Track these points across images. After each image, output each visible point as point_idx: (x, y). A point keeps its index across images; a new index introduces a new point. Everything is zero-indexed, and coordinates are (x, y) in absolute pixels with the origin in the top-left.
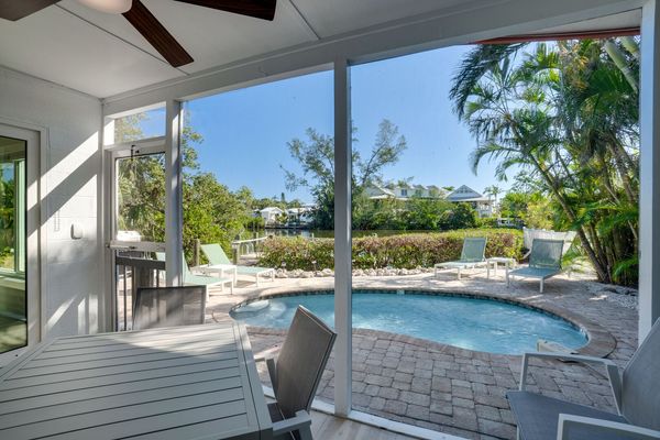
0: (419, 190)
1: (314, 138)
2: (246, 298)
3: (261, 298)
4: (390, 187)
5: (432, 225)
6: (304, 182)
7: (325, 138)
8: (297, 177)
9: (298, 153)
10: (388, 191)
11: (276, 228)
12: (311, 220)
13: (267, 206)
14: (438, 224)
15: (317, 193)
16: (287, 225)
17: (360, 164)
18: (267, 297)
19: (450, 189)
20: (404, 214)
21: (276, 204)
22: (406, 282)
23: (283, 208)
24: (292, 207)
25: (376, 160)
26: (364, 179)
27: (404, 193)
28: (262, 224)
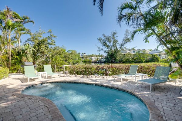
0: (139, 51)
1: (105, 37)
2: (41, 83)
3: (47, 83)
4: (129, 50)
5: (143, 62)
6: (102, 49)
7: (108, 36)
8: (100, 48)
9: (100, 41)
10: (128, 51)
11: (95, 62)
12: (104, 60)
13: (93, 56)
14: (145, 61)
15: (106, 52)
16: (98, 61)
17: (118, 43)
18: (50, 83)
19: (151, 50)
20: (133, 58)
21: (96, 56)
22: (98, 81)
23: (97, 57)
24: (100, 57)
25: (124, 42)
26: (120, 48)
27: (134, 52)
28: (91, 61)
